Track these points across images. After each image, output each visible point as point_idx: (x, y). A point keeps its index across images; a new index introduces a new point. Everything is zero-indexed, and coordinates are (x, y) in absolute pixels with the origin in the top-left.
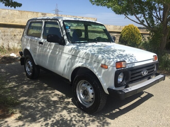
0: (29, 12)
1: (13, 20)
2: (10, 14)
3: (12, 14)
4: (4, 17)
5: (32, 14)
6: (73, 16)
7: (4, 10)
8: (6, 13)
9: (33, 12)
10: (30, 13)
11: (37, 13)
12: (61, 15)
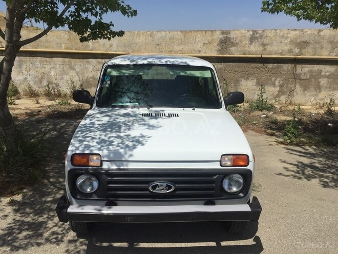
0: (199, 31)
1: (171, 49)
2: (168, 38)
3: (170, 38)
4: (158, 45)
5: (204, 34)
6: (293, 30)
7: (159, 33)
8: (162, 37)
9: (206, 31)
10: (200, 33)
11: (212, 31)
12: (263, 31)
